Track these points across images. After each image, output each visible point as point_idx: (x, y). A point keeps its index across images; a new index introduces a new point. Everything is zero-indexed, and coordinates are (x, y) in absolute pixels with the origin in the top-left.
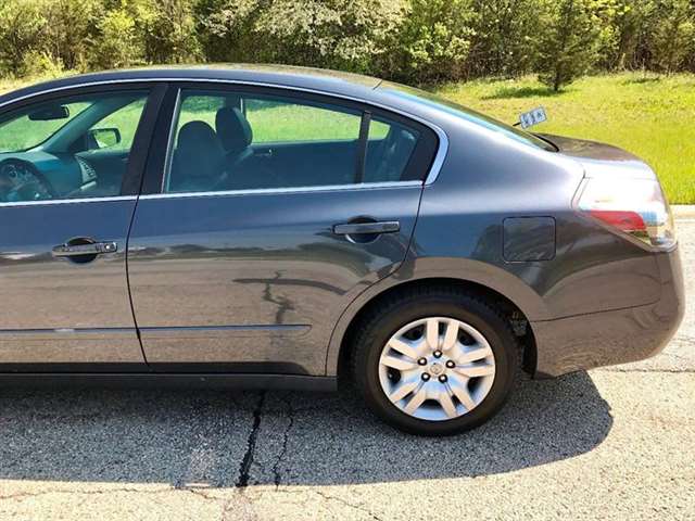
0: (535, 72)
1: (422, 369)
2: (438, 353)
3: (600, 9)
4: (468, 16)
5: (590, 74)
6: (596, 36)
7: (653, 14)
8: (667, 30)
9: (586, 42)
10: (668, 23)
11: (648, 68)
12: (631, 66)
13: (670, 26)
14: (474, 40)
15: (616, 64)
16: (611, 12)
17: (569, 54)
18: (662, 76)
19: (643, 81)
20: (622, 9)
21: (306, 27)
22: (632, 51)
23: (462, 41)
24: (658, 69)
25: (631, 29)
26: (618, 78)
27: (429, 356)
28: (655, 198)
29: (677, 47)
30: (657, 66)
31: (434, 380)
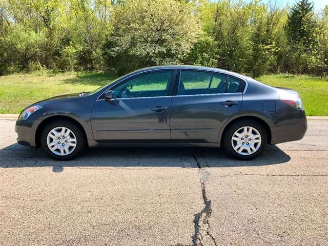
0: (244, 72)
1: (243, 141)
2: (247, 136)
3: (268, 49)
4: (216, 50)
5: (266, 74)
6: (268, 59)
7: (289, 51)
8: (296, 57)
9: (264, 62)
10: (295, 55)
11: (289, 72)
12: (283, 71)
13: (297, 56)
14: (219, 60)
15: (277, 70)
16: (273, 50)
17: (258, 66)
18: (295, 76)
19: (287, 77)
20: (277, 49)
21: (151, 54)
22: (282, 65)
23: (214, 60)
24: (294, 73)
25: (281, 57)
26: (277, 76)
27: (244, 137)
28: (299, 98)
29: (300, 64)
30: (293, 71)
31: (245, 144)
